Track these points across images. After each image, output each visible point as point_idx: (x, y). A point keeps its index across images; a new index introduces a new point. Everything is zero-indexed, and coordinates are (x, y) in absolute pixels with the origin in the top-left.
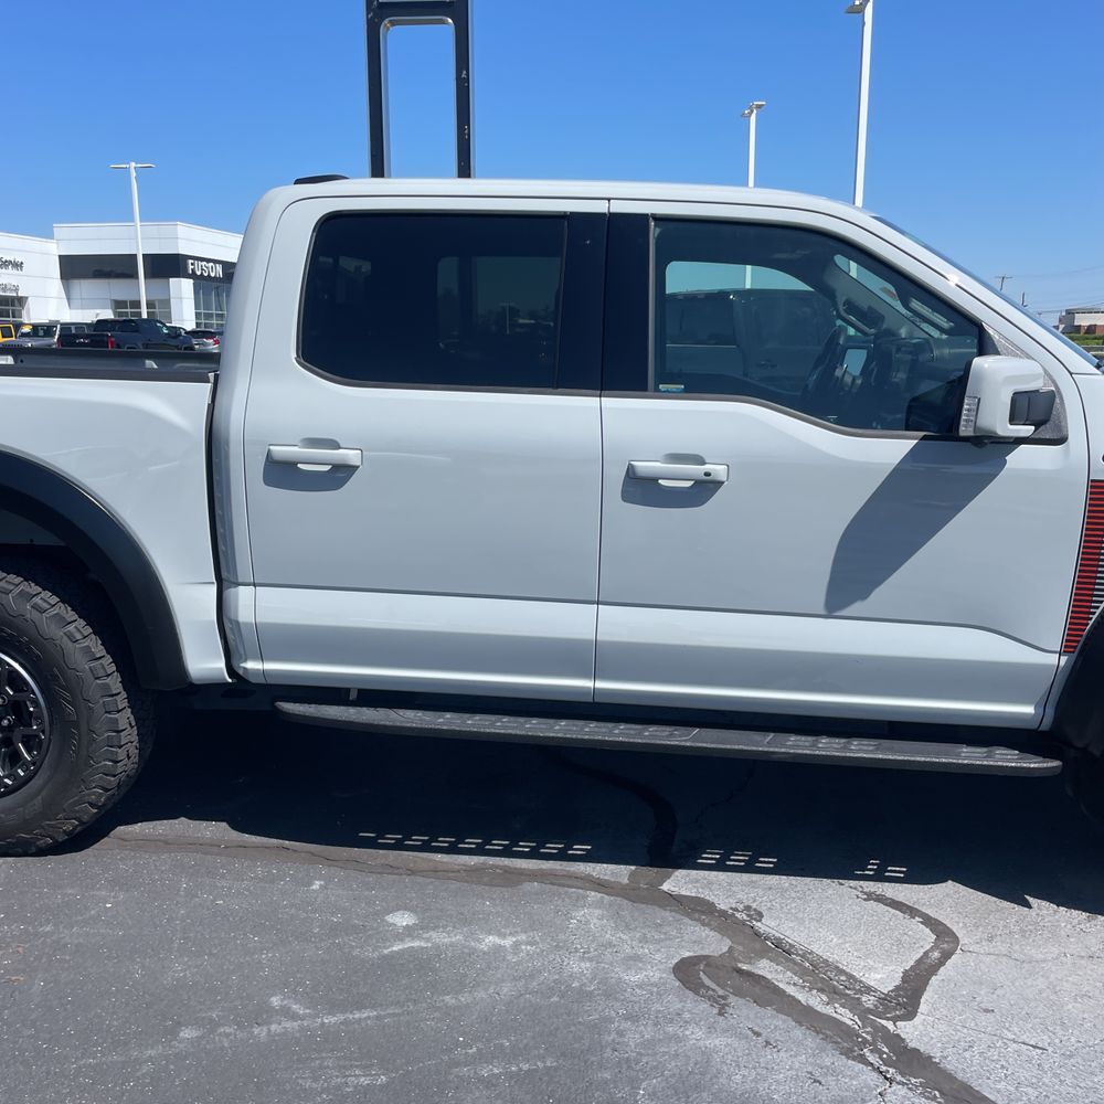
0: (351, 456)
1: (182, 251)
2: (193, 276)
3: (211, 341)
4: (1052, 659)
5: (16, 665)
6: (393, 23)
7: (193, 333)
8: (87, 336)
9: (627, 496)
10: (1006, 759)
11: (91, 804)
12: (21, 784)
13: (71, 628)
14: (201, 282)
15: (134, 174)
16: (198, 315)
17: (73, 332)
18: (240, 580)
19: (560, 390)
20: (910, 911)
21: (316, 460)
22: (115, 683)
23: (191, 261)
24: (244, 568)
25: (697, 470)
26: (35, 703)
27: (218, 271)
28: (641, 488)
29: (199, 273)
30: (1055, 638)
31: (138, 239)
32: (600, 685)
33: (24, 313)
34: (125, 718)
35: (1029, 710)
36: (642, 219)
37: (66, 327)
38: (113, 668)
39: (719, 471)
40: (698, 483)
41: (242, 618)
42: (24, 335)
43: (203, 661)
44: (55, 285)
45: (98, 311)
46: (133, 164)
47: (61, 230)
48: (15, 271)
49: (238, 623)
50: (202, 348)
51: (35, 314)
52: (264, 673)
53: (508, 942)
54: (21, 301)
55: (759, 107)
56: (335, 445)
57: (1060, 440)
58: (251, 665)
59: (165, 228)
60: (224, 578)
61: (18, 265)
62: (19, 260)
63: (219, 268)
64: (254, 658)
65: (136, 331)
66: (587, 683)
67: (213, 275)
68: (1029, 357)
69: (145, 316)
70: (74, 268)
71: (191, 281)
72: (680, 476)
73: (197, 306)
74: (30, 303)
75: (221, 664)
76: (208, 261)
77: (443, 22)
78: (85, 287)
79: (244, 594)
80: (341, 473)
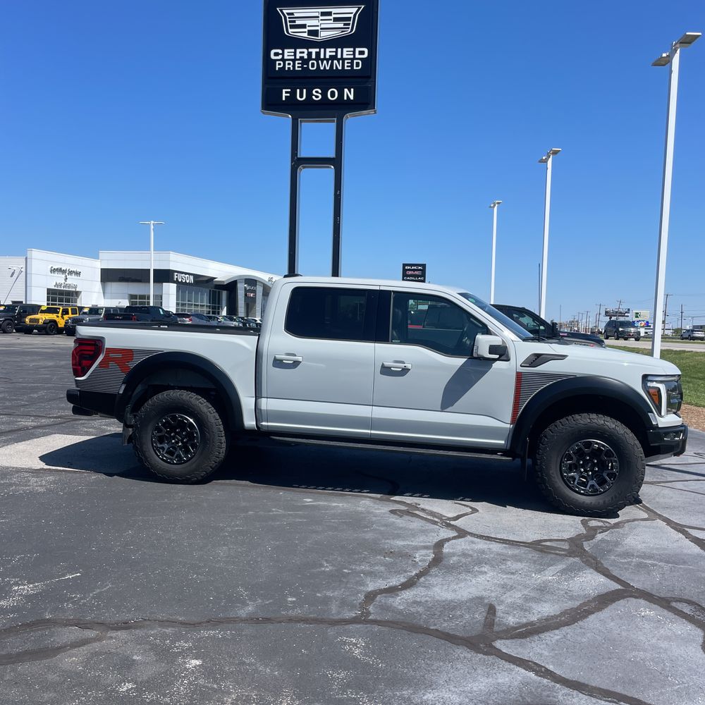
0: (300, 359)
1: (172, 268)
2: (177, 282)
3: (188, 319)
4: (508, 426)
5: (191, 420)
6: (304, 167)
7: (178, 315)
8: (120, 315)
9: (382, 373)
10: (498, 457)
11: (211, 467)
12: (189, 460)
13: (210, 409)
14: (181, 286)
15: (152, 227)
16: (177, 304)
17: (112, 312)
18: (262, 396)
19: (363, 341)
20: (467, 506)
21: (289, 360)
22: (222, 428)
23: (176, 274)
24: (264, 394)
25: (402, 365)
26: (197, 433)
27: (191, 279)
28: (386, 370)
29: (180, 280)
30: (509, 419)
31: (150, 261)
32: (373, 432)
33: (78, 300)
34: (223, 439)
35: (503, 442)
36: (389, 292)
37: (108, 309)
38: (221, 423)
39: (409, 366)
40: (403, 369)
41: (262, 408)
42: (85, 313)
43: (249, 422)
44: (98, 285)
45: (120, 300)
46: (152, 222)
47: (103, 254)
48: (76, 277)
49: (261, 410)
50: (182, 323)
51: (86, 301)
52: (268, 426)
53: (341, 505)
54: (77, 294)
55: (498, 203)
56: (295, 356)
57: (508, 360)
58: (264, 423)
59: (163, 255)
60: (258, 395)
61: (78, 274)
62: (79, 270)
63: (192, 277)
64: (265, 421)
65: (148, 313)
66: (369, 431)
67: (188, 281)
68: (496, 335)
69: (151, 304)
70: (109, 276)
71: (175, 285)
72: (397, 367)
73: (177, 299)
74: (82, 295)
75: (255, 423)
76: (186, 273)
77: (328, 167)
78: (114, 287)
79: (264, 400)
80: (296, 364)
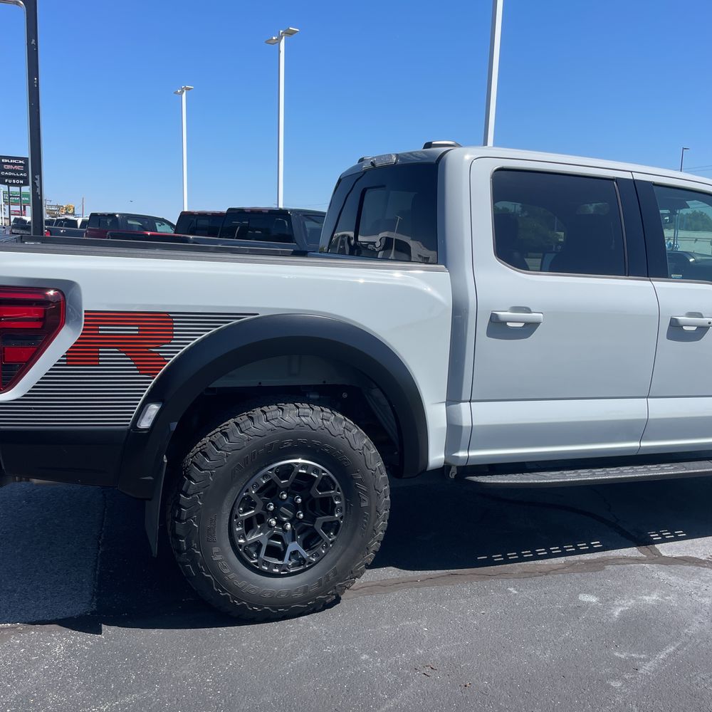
0: (537, 317)
18: (463, 399)
19: (630, 277)
24: (466, 394)
28: (676, 330)
32: (644, 444)
40: (699, 328)
41: (463, 424)
43: (437, 454)
49: (461, 427)
52: (468, 458)
56: (528, 310)
58: (460, 454)
64: (463, 450)
72: (692, 325)
75: (443, 455)
79: (464, 407)
80: (531, 327)
